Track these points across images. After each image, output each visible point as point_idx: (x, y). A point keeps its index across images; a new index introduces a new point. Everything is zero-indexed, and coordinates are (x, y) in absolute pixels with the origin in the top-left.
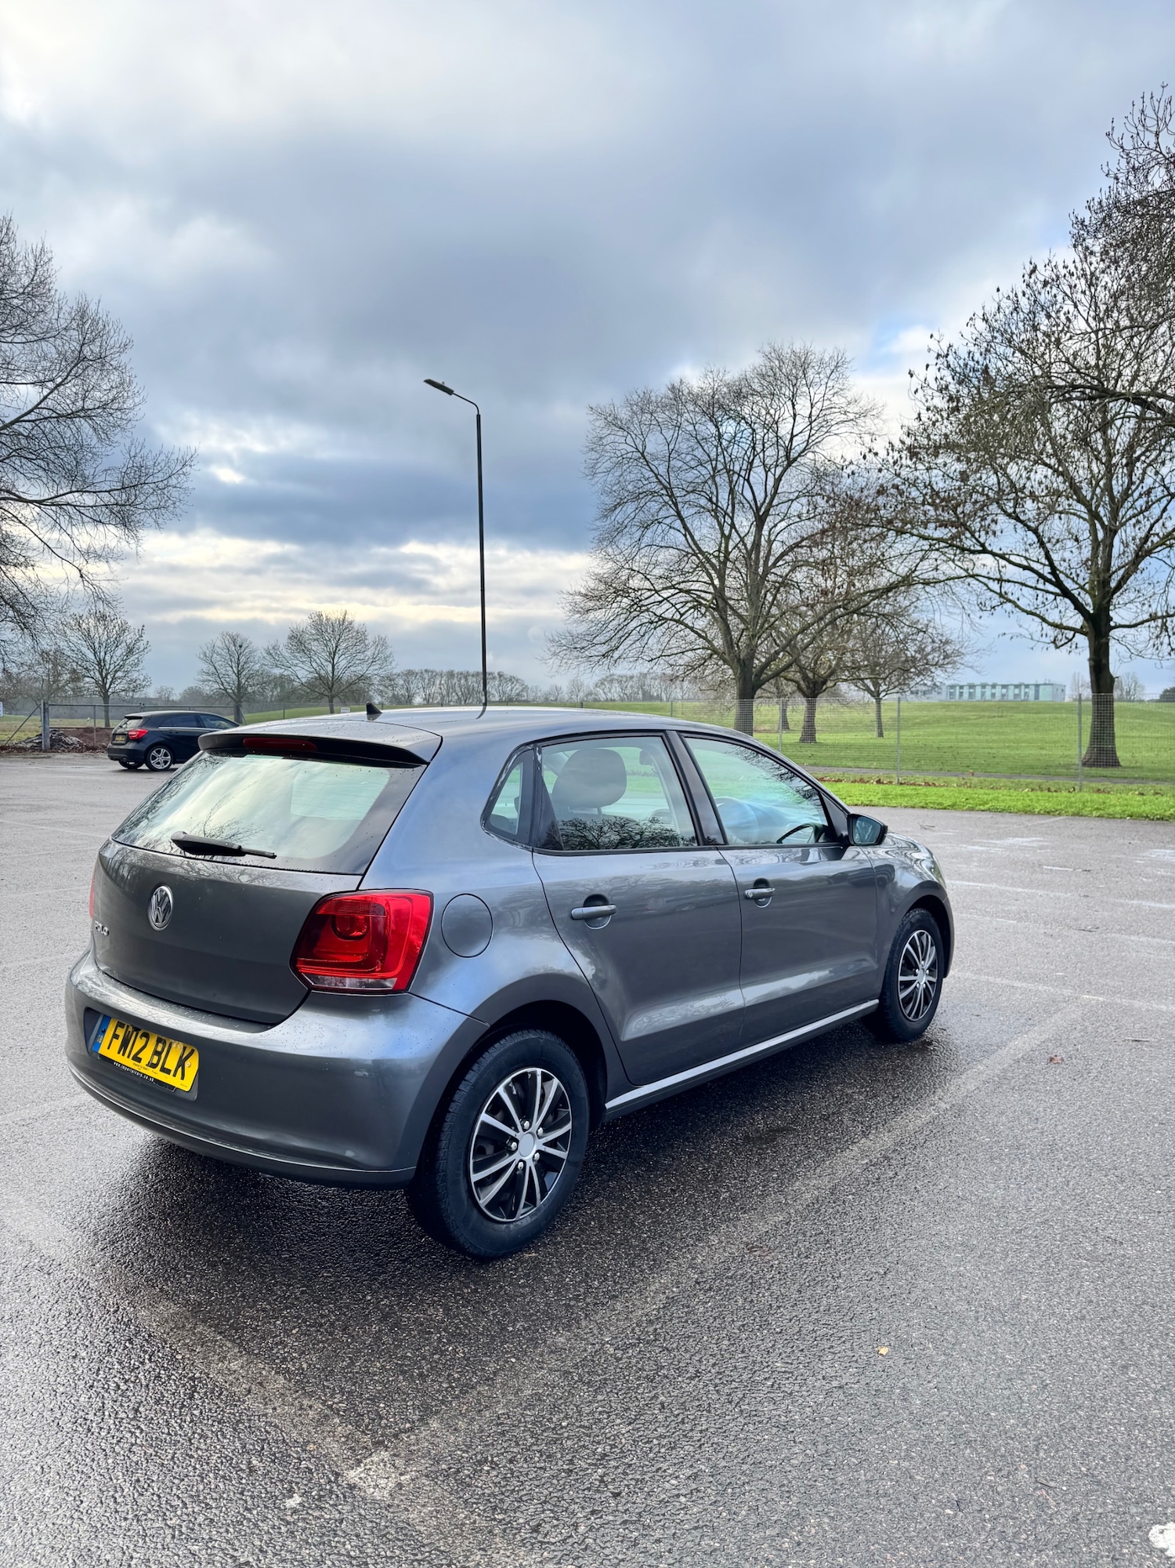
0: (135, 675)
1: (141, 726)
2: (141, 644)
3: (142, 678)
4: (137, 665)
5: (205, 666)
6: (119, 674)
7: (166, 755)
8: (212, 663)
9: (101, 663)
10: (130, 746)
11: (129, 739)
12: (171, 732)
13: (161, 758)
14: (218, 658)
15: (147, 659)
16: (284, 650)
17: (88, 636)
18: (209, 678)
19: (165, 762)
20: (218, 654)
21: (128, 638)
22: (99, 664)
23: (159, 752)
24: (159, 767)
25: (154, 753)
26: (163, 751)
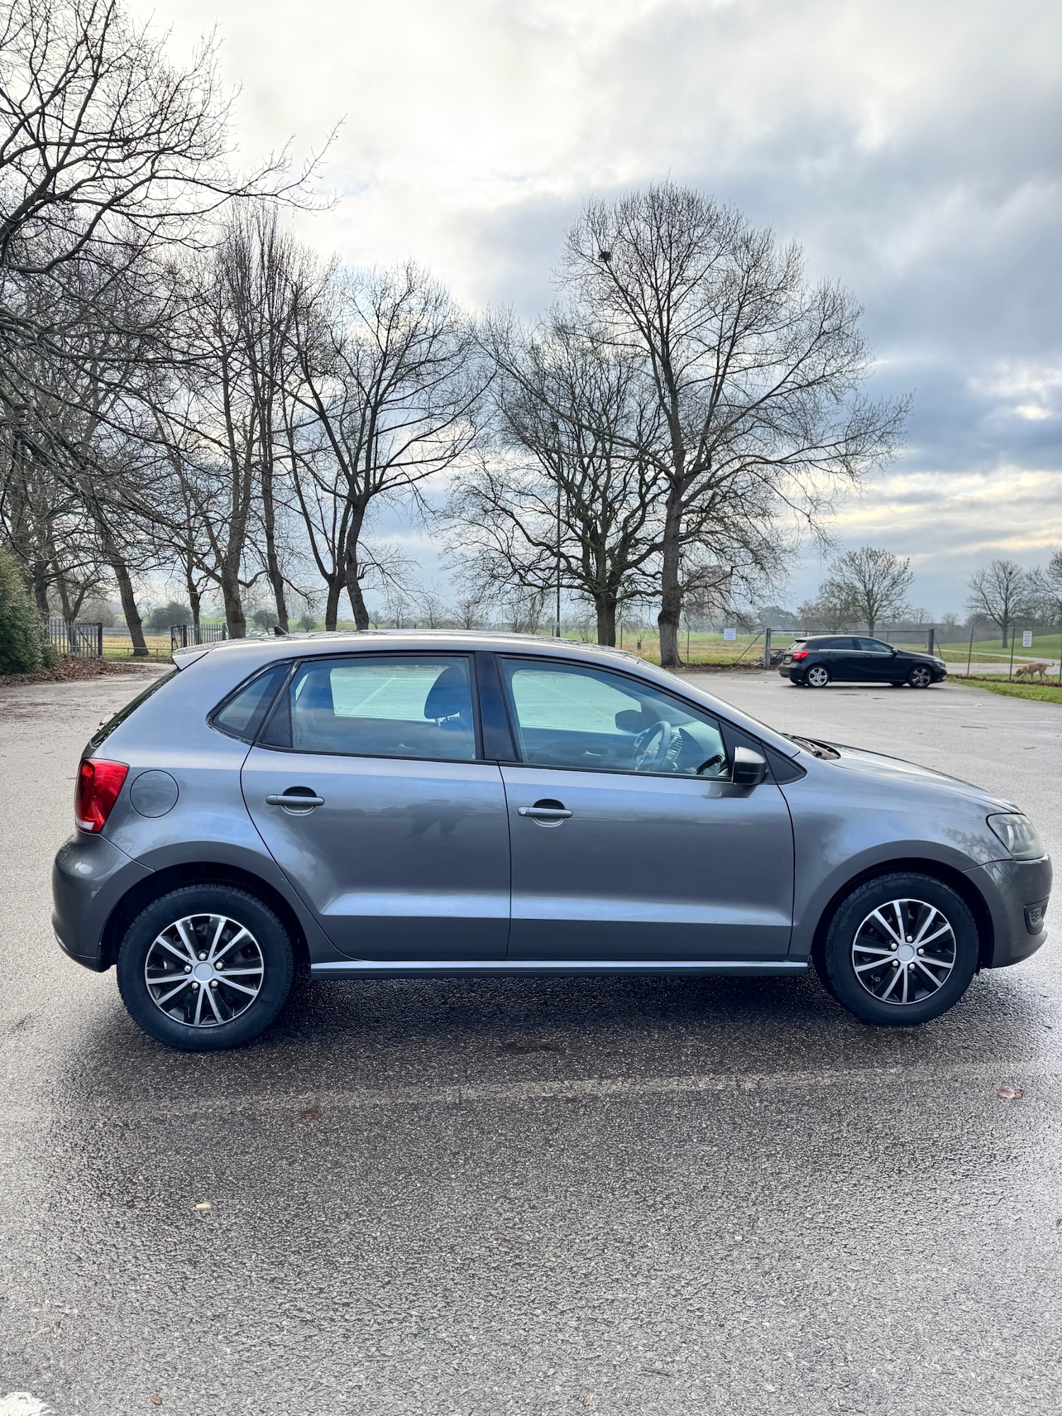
0: (898, 603)
1: (804, 649)
2: (906, 576)
3: (904, 606)
4: (901, 594)
5: (975, 594)
6: (884, 603)
7: (823, 674)
8: (981, 591)
9: (869, 593)
10: (794, 665)
11: (794, 660)
12: (829, 653)
13: (818, 676)
14: (988, 585)
15: (910, 589)
16: (1047, 575)
17: (859, 572)
18: (978, 604)
19: (823, 680)
20: (987, 581)
21: (895, 570)
22: (868, 594)
23: (817, 671)
24: (816, 684)
25: (813, 672)
26: (821, 670)
